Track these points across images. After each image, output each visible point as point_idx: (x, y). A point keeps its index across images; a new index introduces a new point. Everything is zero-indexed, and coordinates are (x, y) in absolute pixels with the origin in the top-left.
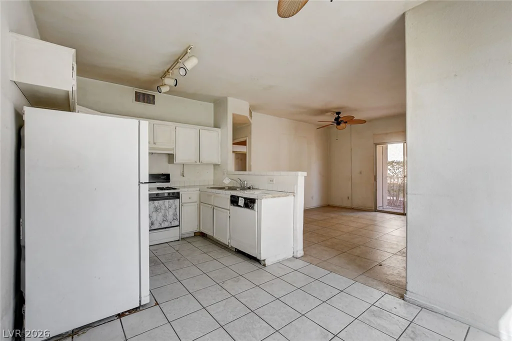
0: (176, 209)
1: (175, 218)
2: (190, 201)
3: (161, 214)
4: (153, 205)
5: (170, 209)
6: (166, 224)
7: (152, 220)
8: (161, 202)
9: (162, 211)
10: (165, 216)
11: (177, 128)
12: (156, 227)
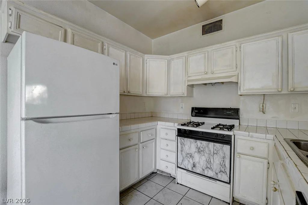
0: (224, 158)
1: (223, 170)
2: (251, 153)
3: (204, 158)
4: (196, 144)
5: (215, 156)
6: (210, 174)
7: (194, 161)
8: (204, 143)
9: (205, 154)
10: (208, 162)
11: (242, 45)
12: (198, 171)
